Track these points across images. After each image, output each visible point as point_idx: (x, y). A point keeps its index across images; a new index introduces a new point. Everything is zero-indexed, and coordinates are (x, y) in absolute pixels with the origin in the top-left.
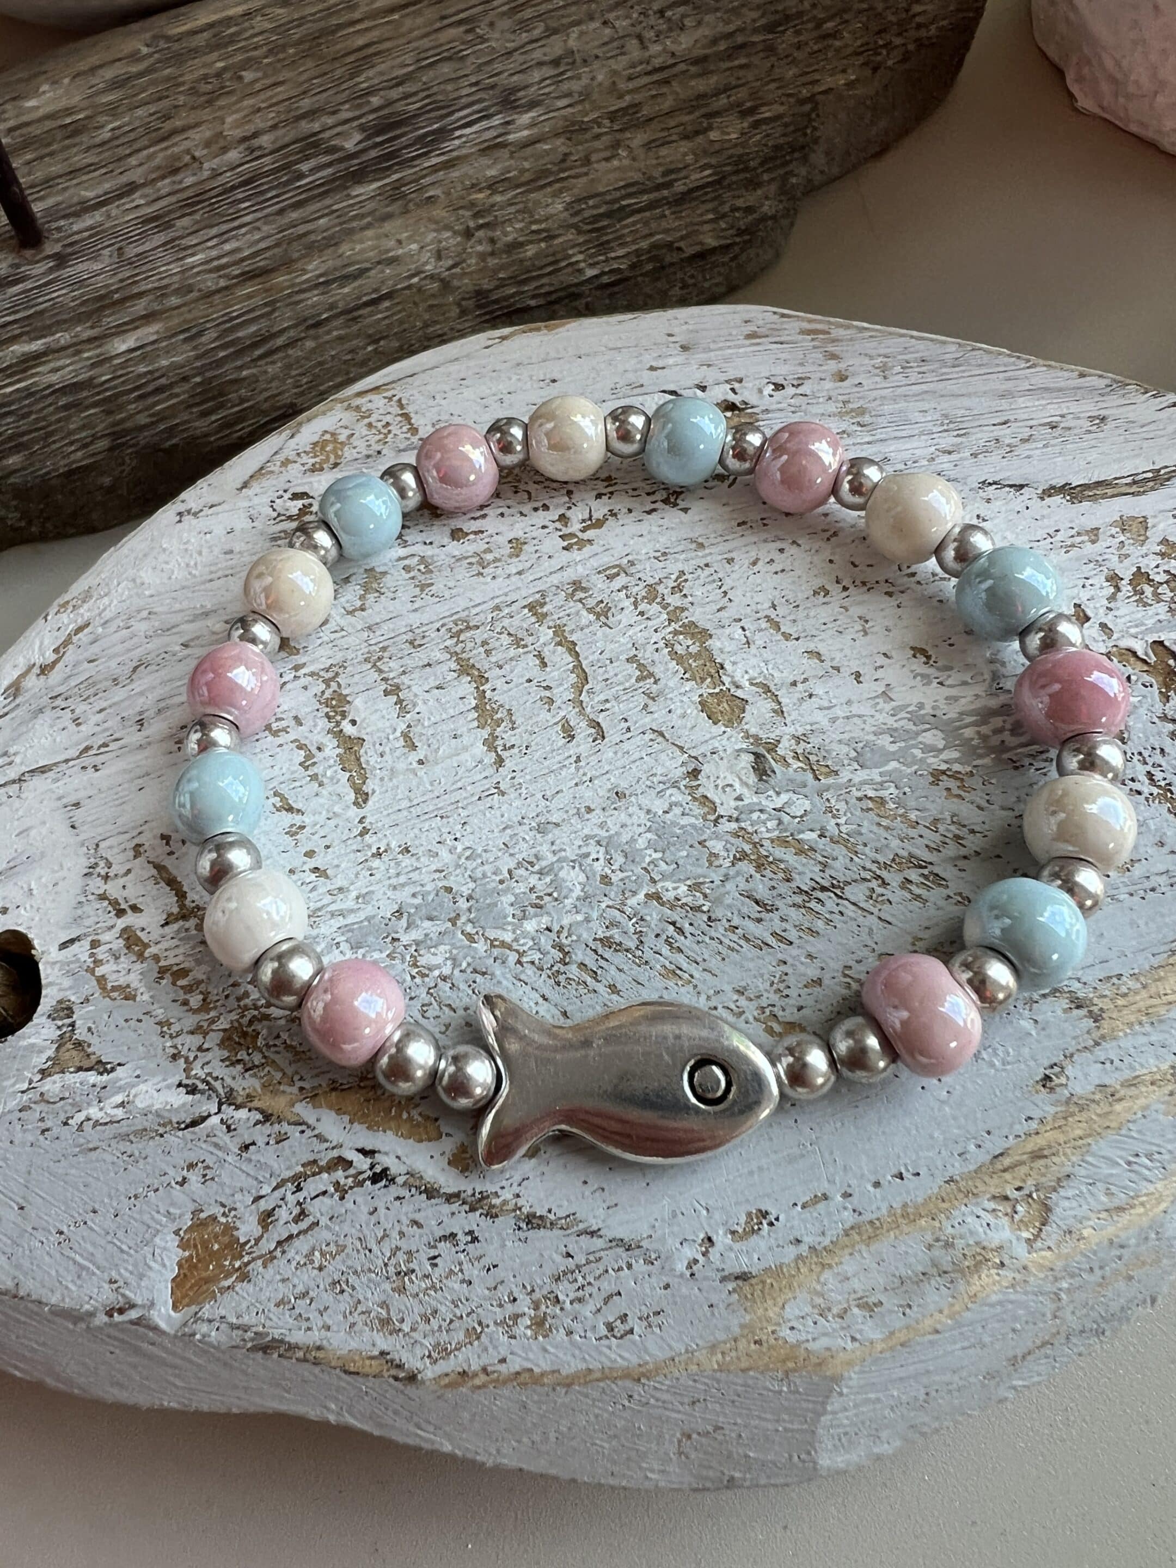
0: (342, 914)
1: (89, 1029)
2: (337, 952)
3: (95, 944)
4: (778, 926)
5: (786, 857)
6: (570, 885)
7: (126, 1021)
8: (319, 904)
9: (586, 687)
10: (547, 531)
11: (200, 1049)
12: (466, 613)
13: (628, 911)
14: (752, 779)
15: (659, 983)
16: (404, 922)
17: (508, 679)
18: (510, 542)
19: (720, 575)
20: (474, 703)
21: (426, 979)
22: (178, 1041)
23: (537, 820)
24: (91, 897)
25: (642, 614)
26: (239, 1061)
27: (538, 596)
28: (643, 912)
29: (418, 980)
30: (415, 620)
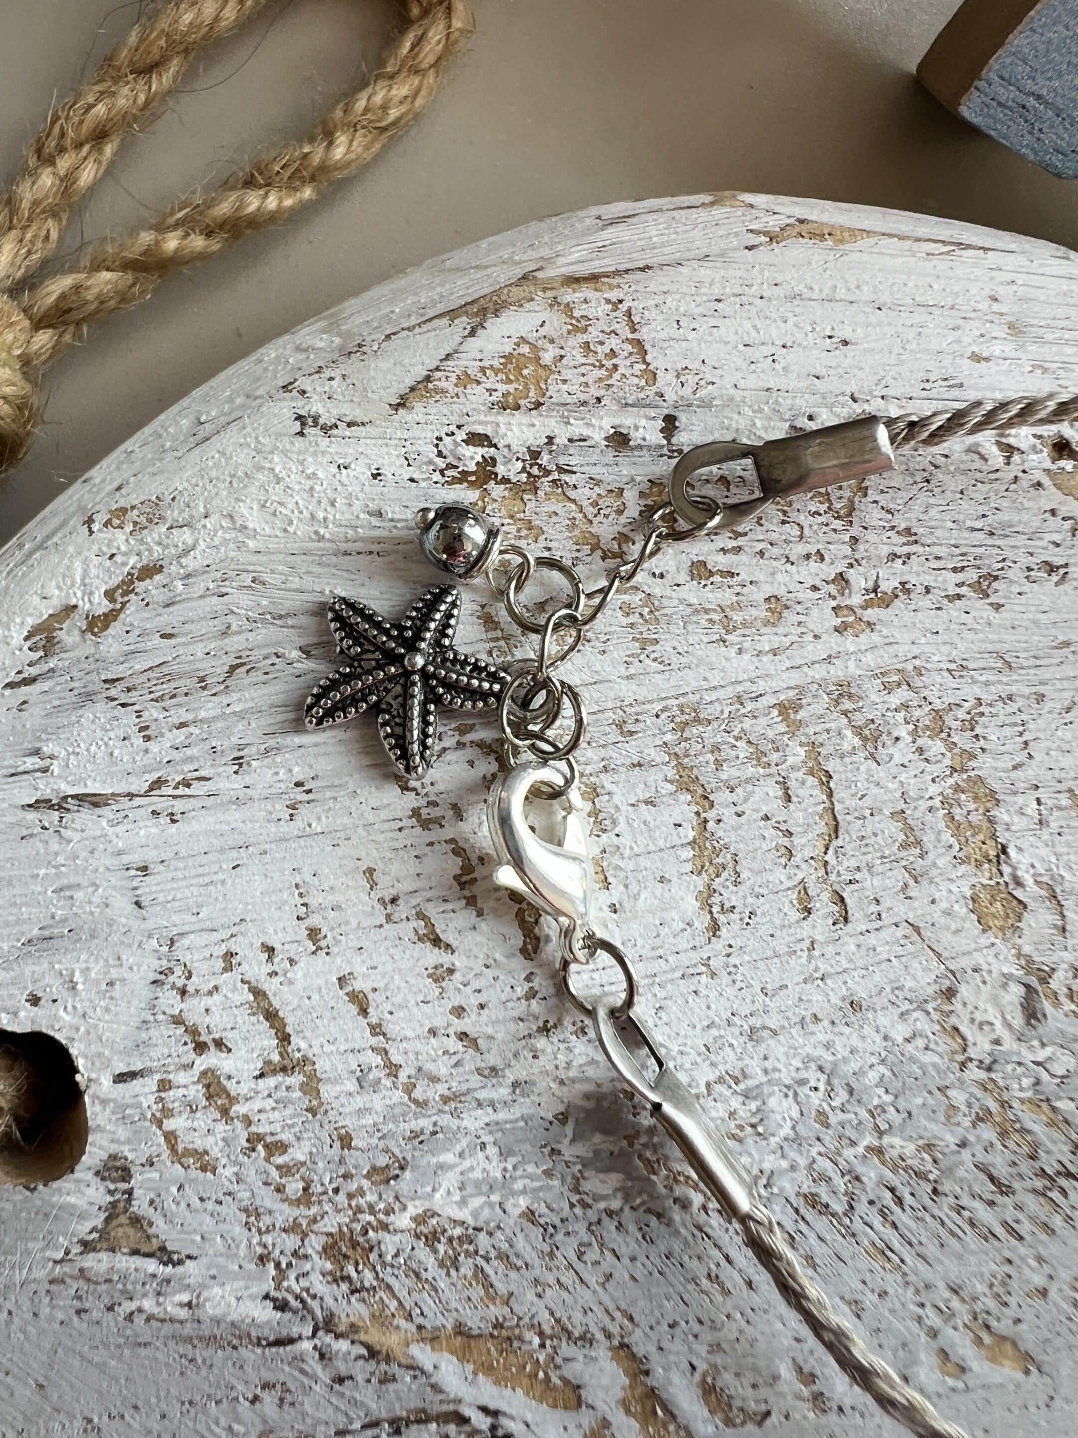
0: (492, 1104)
1: (152, 1202)
2: (480, 1155)
3: (164, 1086)
4: (1010, 1214)
5: (1035, 1128)
6: (778, 1117)
7: (202, 1200)
8: (464, 1087)
9: (835, 843)
10: (817, 595)
11: (295, 1254)
12: (697, 696)
13: (843, 1164)
15: (864, 1263)
16: (569, 1129)
17: (739, 809)
18: (768, 600)
19: (1024, 717)
20: (691, 835)
21: (590, 1212)
22: (268, 1239)
23: (752, 1021)
24: (161, 1017)
25: (920, 751)
26: (343, 1278)
27: (791, 693)
28: (860, 1169)
29: (578, 1211)
30: (628, 691)
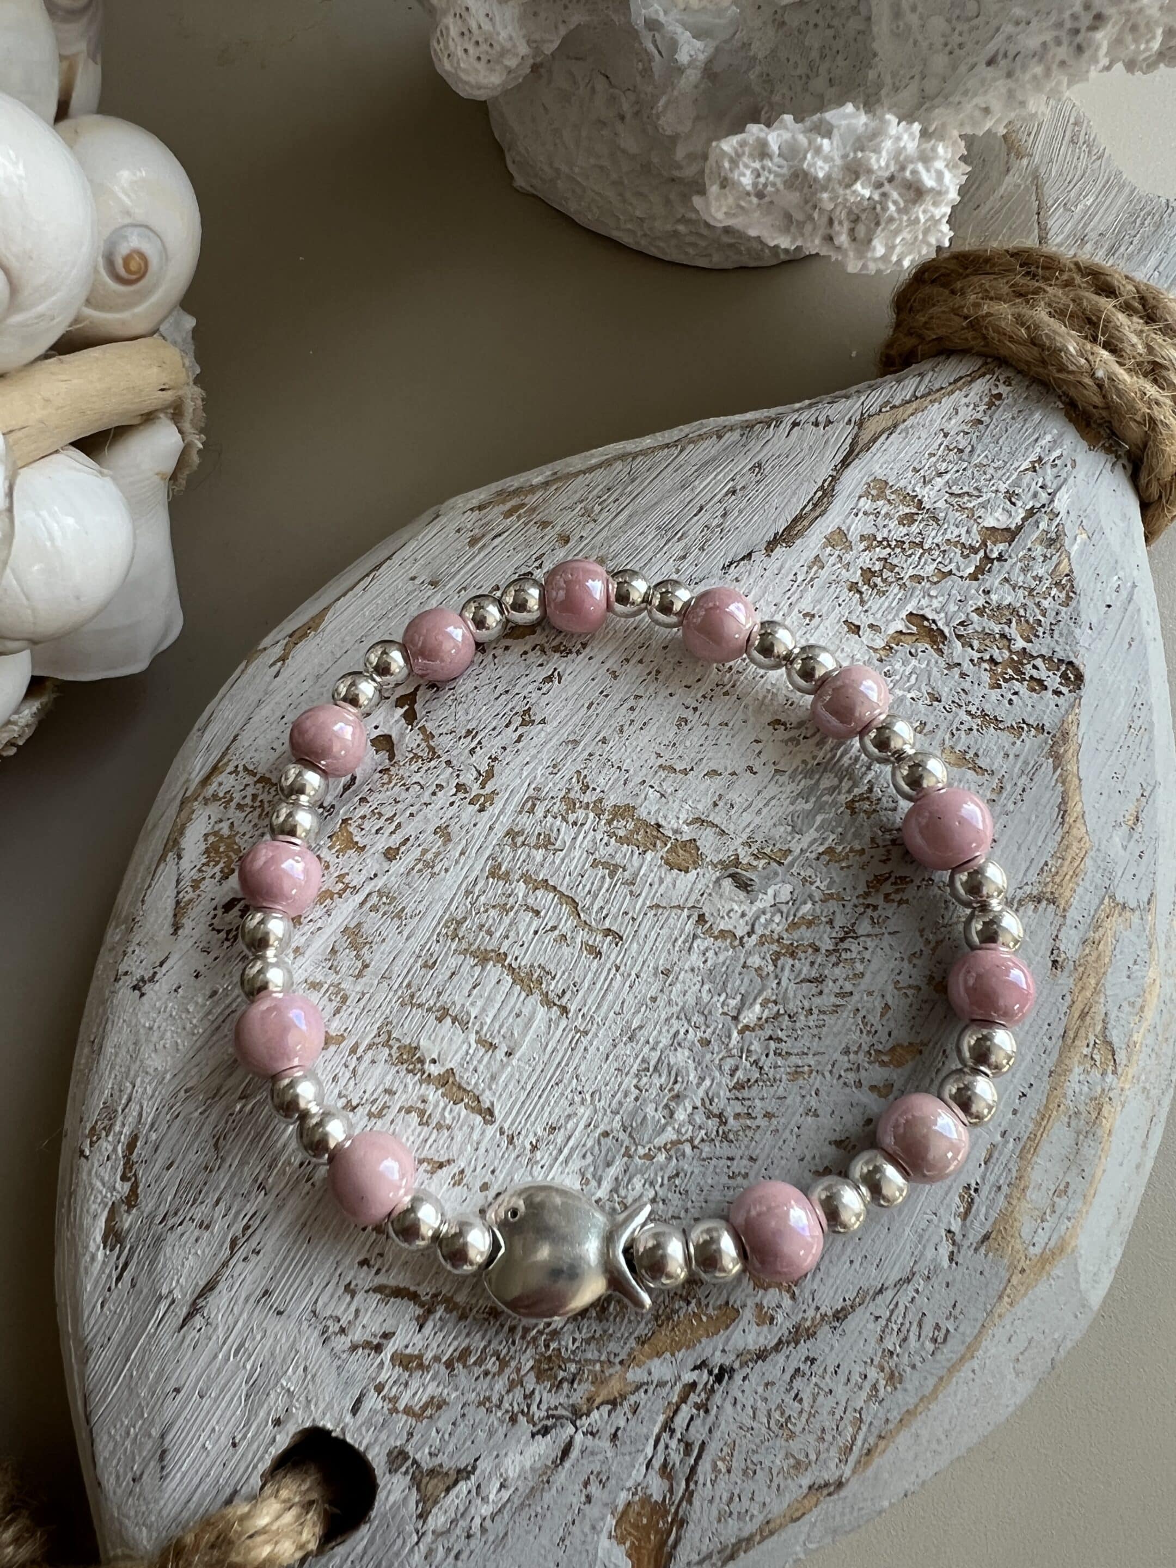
1: (430, 1454)
3: (379, 1388)
4: (835, 988)
5: (804, 935)
6: (683, 1064)
9: (580, 908)
10: (456, 806)
11: (526, 1396)
12: (448, 913)
13: (735, 1052)
14: (742, 895)
15: (793, 1087)
17: (519, 942)
18: (435, 833)
19: (605, 756)
20: (510, 979)
22: (506, 1405)
23: (625, 1034)
24: (344, 1356)
25: (575, 824)
26: (561, 1382)
27: (490, 863)
28: (746, 1046)
30: (413, 946)
